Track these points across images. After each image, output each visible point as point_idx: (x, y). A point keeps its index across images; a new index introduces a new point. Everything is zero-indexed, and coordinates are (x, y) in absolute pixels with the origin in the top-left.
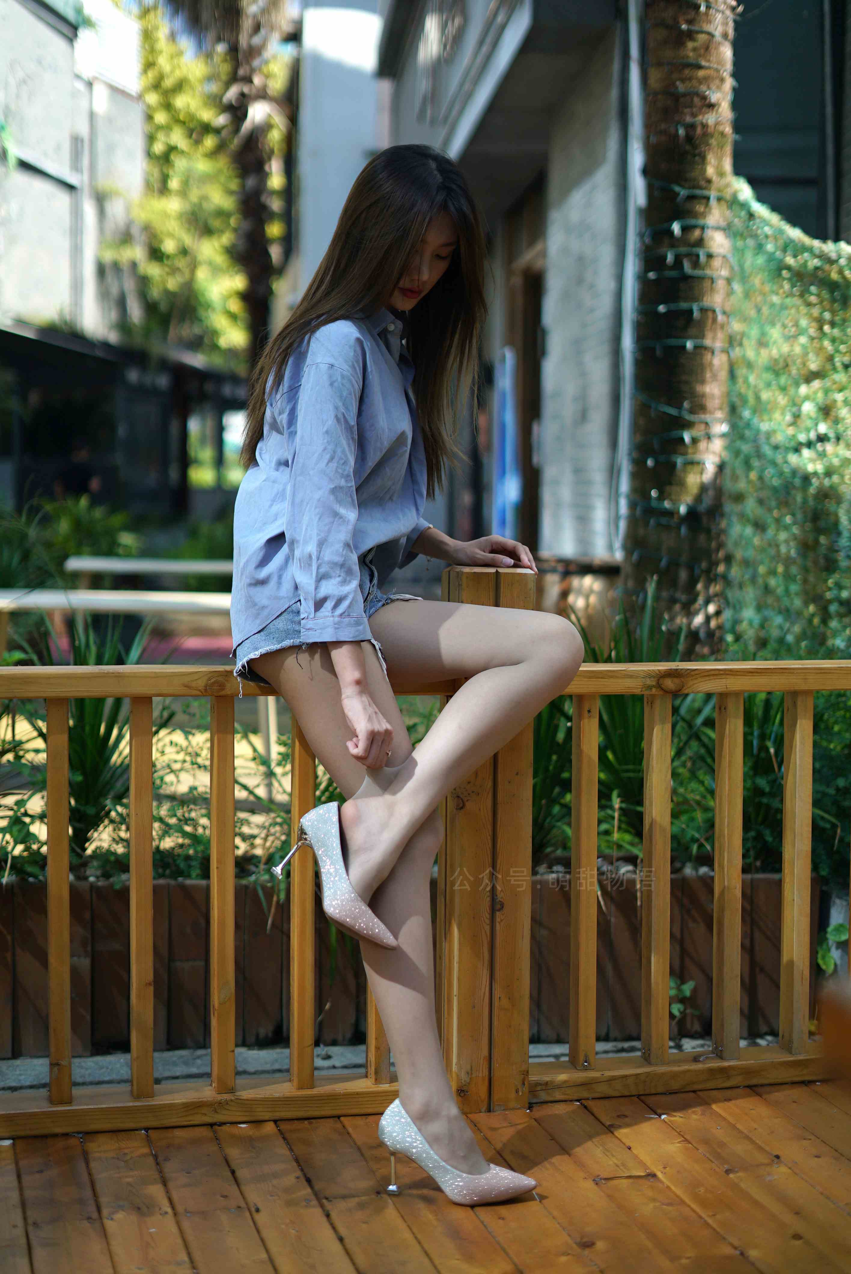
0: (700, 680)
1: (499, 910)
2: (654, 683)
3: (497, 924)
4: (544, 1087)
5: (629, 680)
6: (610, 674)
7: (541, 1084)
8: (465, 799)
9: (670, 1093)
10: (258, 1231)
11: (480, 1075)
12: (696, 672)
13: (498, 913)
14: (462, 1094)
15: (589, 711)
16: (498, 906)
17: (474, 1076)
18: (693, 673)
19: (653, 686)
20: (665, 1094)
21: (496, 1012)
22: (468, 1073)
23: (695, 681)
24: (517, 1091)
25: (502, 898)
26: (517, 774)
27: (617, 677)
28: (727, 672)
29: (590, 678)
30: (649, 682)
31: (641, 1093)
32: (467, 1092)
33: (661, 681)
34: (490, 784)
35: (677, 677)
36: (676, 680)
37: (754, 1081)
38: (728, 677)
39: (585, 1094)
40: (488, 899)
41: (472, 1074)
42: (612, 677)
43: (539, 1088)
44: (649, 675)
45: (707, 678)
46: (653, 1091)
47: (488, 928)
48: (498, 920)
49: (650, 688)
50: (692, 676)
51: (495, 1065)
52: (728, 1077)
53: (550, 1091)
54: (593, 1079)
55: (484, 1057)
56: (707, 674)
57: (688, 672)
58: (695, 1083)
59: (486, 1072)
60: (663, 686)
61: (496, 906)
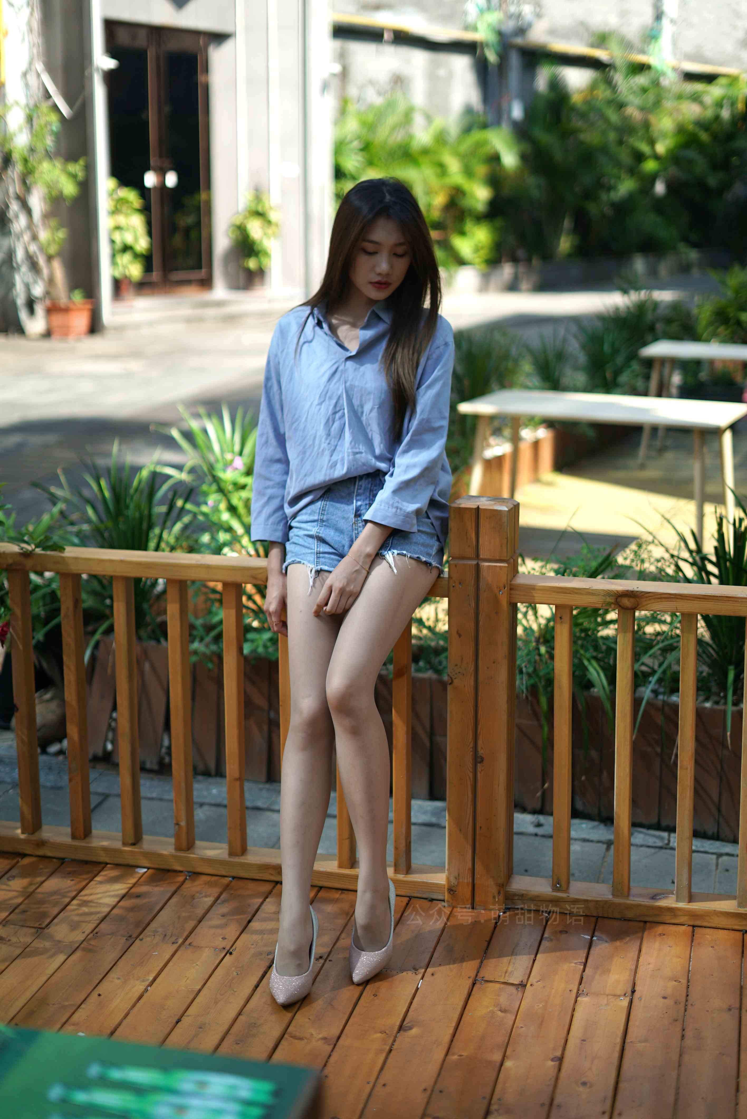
0: (653, 601)
1: (480, 762)
2: (613, 601)
3: (479, 773)
5: (591, 597)
6: (576, 591)
7: (518, 895)
8: (453, 677)
9: (625, 920)
11: (466, 881)
12: (650, 594)
13: (479, 765)
14: (452, 893)
16: (479, 760)
17: (461, 880)
18: (647, 595)
19: (612, 603)
20: (621, 919)
21: (477, 837)
22: (456, 878)
23: (649, 602)
24: (494, 897)
25: (482, 754)
26: (494, 662)
27: (581, 594)
28: (677, 597)
29: (558, 592)
30: (609, 599)
31: (600, 915)
32: (455, 891)
33: (618, 599)
34: (472, 668)
35: (633, 597)
36: (632, 600)
37: (698, 923)
38: (678, 600)
40: (471, 753)
41: (459, 879)
42: (577, 593)
43: (516, 898)
44: (609, 593)
45: (659, 600)
46: (610, 916)
47: (471, 775)
48: (479, 769)
49: (609, 604)
50: (646, 597)
51: (477, 876)
52: (675, 916)
53: (526, 901)
54: (562, 898)
55: (469, 869)
56: (659, 596)
57: (643, 593)
58: (647, 915)
59: (470, 880)
60: (620, 604)
61: (477, 759)
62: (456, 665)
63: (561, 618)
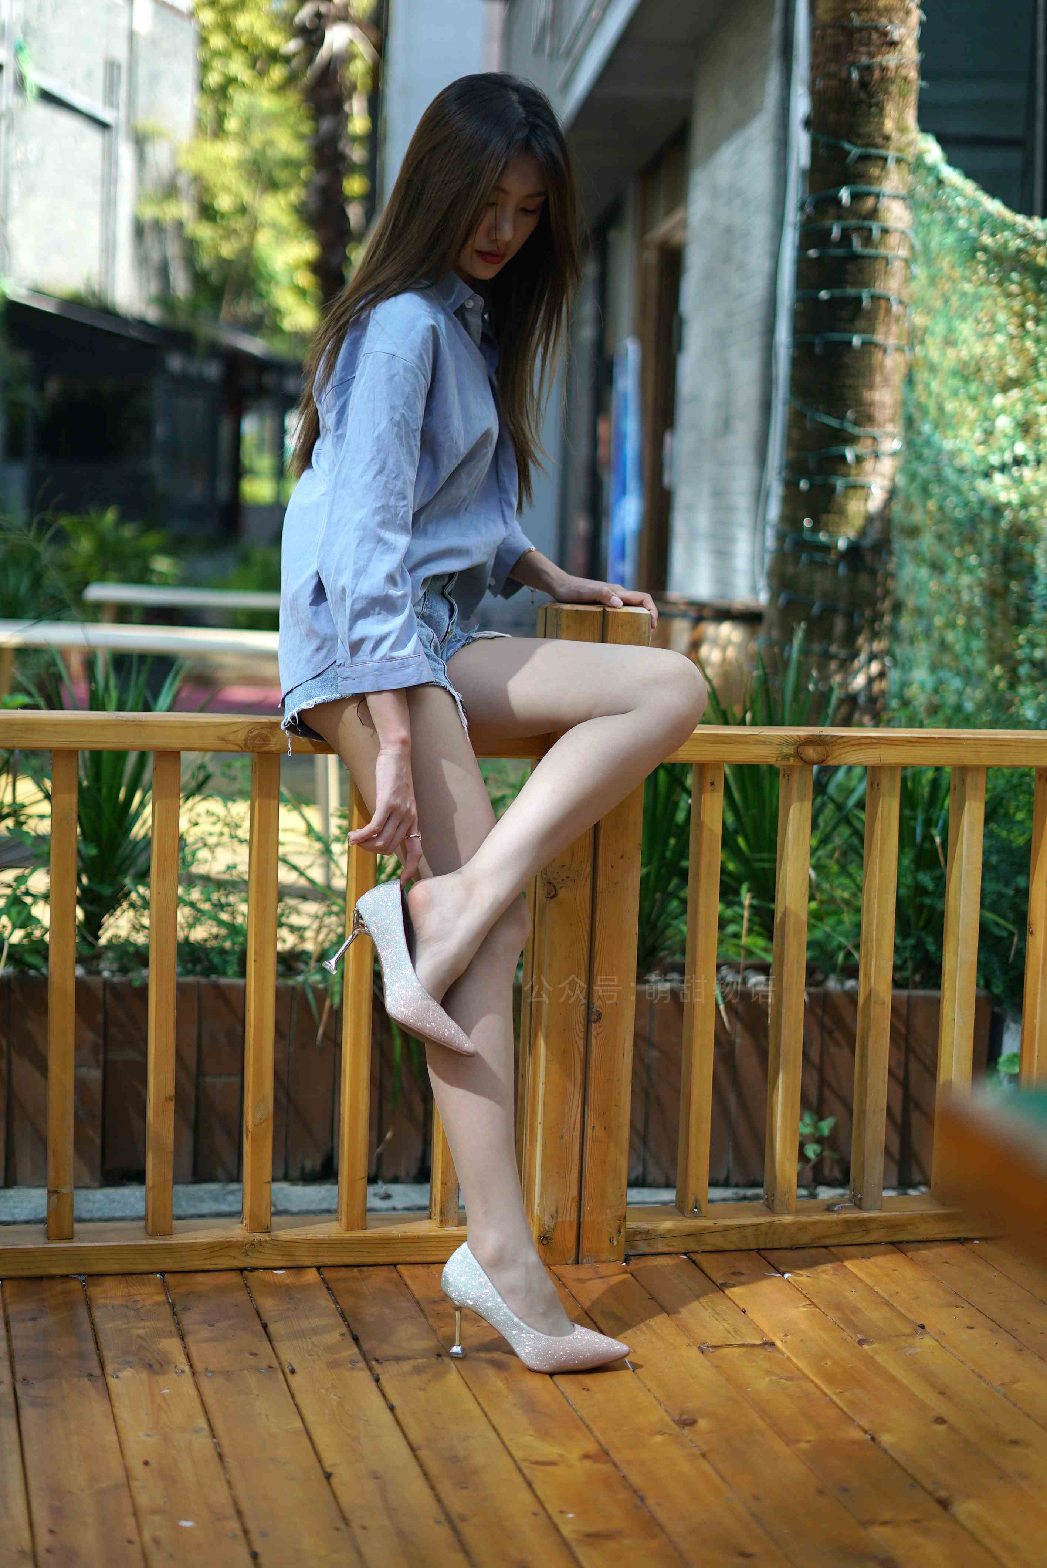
0: (848, 749)
1: (595, 1022)
2: (792, 752)
3: (593, 1039)
4: (644, 1237)
5: (762, 747)
6: (739, 739)
7: (640, 1233)
8: (558, 886)
9: (797, 1248)
10: (293, 1397)
11: (568, 1219)
12: (844, 740)
13: (594, 1025)
14: (545, 1242)
15: (712, 784)
16: (594, 1017)
17: (560, 1220)
18: (840, 741)
19: (791, 755)
20: (791, 1249)
22: (552, 1217)
23: (843, 751)
24: (611, 1240)
26: (622, 857)
27: (747, 743)
28: (882, 741)
29: (714, 742)
30: (788, 750)
31: (762, 1247)
32: (551, 1239)
33: (800, 750)
34: (588, 869)
35: (820, 745)
36: (819, 749)
38: (884, 746)
39: (694, 1247)
40: (583, 1007)
41: (557, 1218)
42: (741, 743)
43: (638, 1237)
44: (786, 742)
45: (857, 747)
46: (777, 1245)
47: (581, 1043)
48: (594, 1032)
49: (786, 757)
50: (839, 744)
51: (586, 1209)
52: (868, 1231)
53: (651, 1242)
54: (705, 1228)
55: (573, 1199)
56: (857, 742)
57: (834, 739)
58: (824, 1237)
59: (574, 1217)
60: (802, 755)
61: (591, 1016)
62: (563, 866)
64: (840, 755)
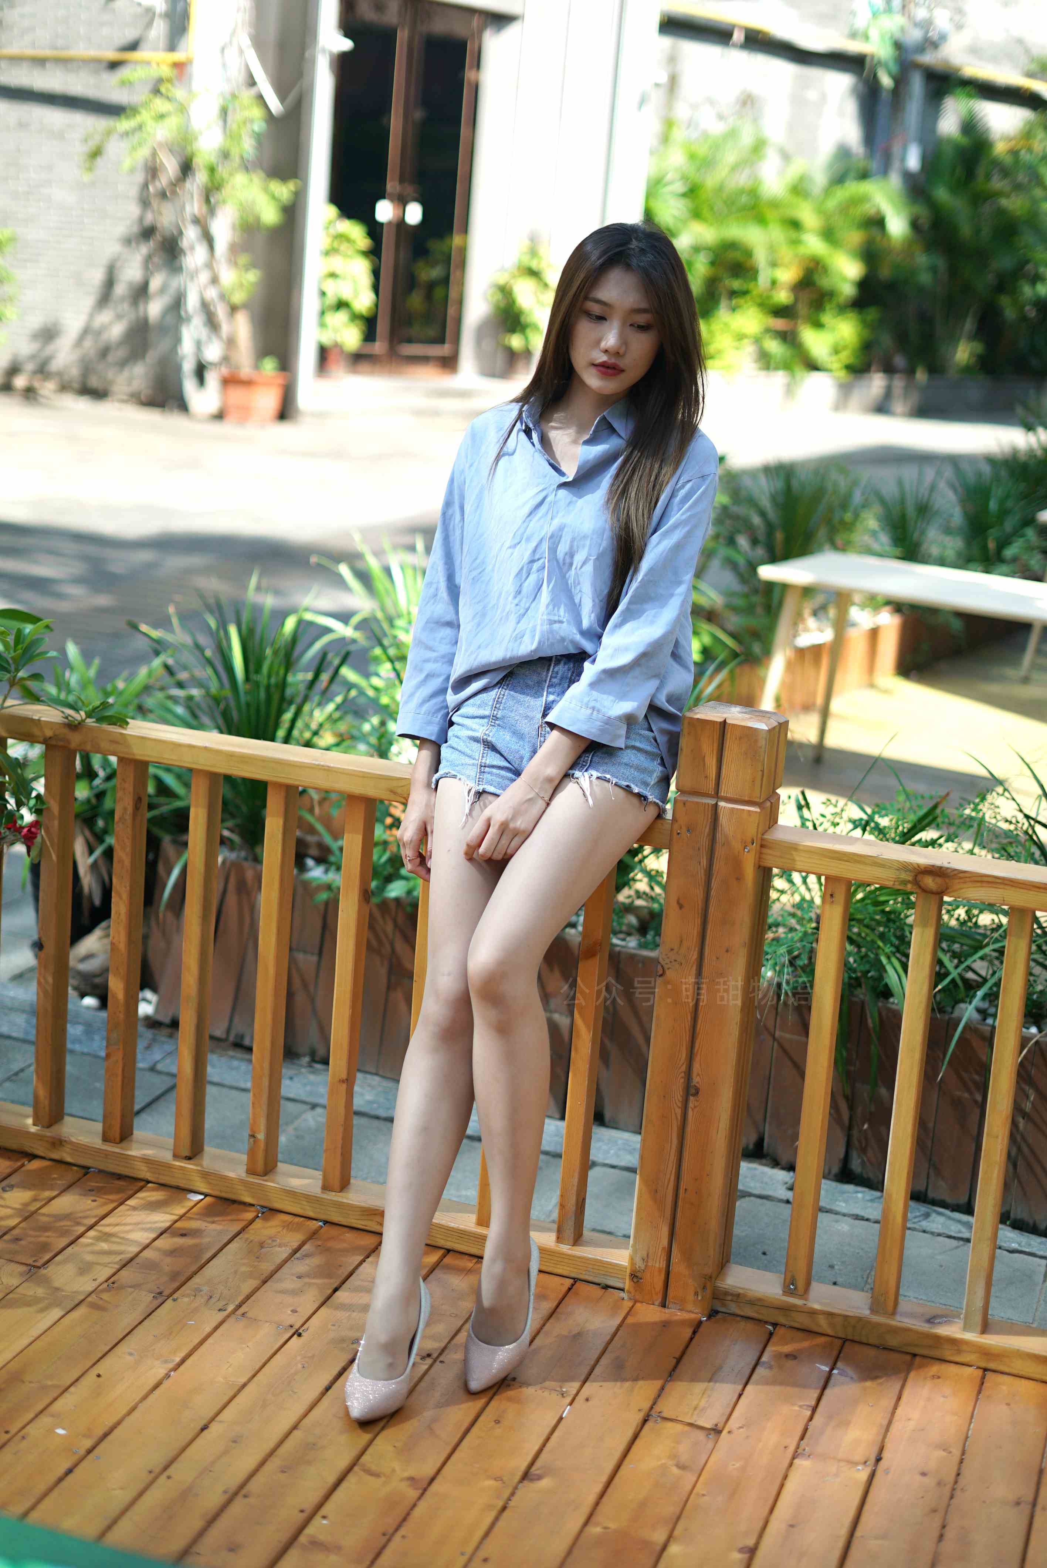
0: (970, 884)
1: (693, 1095)
2: (910, 878)
3: (690, 1110)
4: (735, 1298)
5: (879, 870)
6: (856, 858)
7: (732, 1295)
8: (666, 967)
9: (884, 1348)
11: (657, 1265)
12: (966, 875)
13: (691, 1098)
14: (635, 1280)
16: (693, 1091)
17: (650, 1264)
18: (961, 875)
19: (909, 882)
20: (878, 1347)
21: (680, 1203)
22: (643, 1260)
23: (965, 886)
24: (696, 1294)
25: (698, 1083)
26: (727, 951)
27: (865, 864)
28: (1006, 882)
29: (833, 858)
30: (904, 876)
31: (849, 1337)
32: (641, 1278)
33: (919, 878)
34: (695, 955)
35: (940, 876)
36: (939, 880)
37: (992, 1366)
38: (1006, 887)
39: (782, 1320)
40: (682, 1080)
41: (647, 1262)
42: (859, 862)
43: (729, 1298)
44: (905, 867)
45: (979, 884)
46: (864, 1340)
47: (679, 1111)
48: (691, 1105)
49: (905, 882)
50: (961, 878)
52: (959, 1352)
53: (742, 1305)
54: (795, 1306)
55: (663, 1248)
56: (979, 879)
57: (956, 872)
58: (916, 1346)
59: (663, 1265)
60: (922, 885)
61: (690, 1091)
62: (672, 950)
63: (832, 895)
64: (961, 889)
